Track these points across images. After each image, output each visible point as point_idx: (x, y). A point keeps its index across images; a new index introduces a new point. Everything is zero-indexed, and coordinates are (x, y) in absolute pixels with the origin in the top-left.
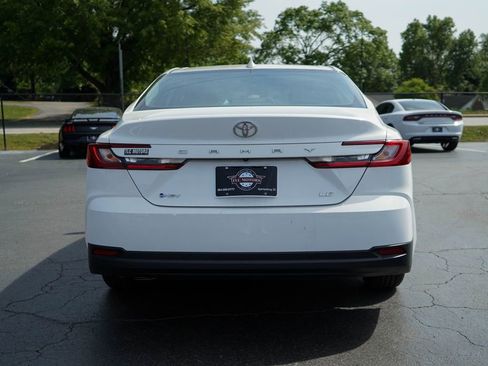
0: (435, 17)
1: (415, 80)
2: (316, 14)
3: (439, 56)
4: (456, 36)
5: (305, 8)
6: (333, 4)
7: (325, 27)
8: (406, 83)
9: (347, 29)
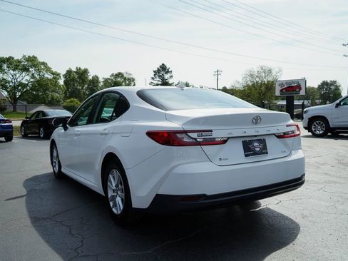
0: (80, 68)
1: (72, 99)
2: (20, 62)
3: (83, 87)
4: (90, 78)
5: (13, 58)
6: (29, 57)
7: (25, 69)
8: (68, 100)
9: (39, 71)
